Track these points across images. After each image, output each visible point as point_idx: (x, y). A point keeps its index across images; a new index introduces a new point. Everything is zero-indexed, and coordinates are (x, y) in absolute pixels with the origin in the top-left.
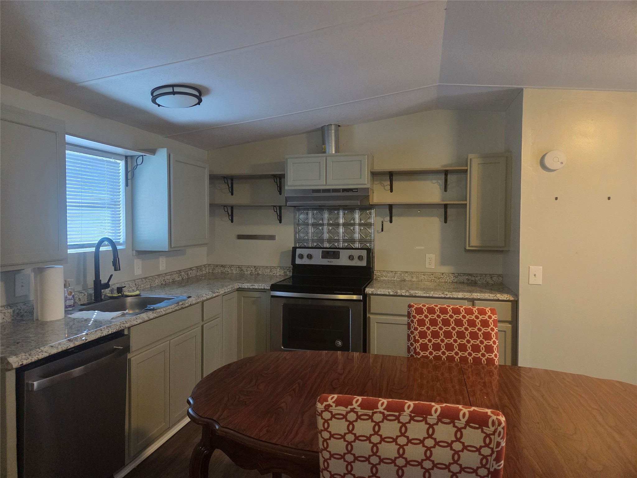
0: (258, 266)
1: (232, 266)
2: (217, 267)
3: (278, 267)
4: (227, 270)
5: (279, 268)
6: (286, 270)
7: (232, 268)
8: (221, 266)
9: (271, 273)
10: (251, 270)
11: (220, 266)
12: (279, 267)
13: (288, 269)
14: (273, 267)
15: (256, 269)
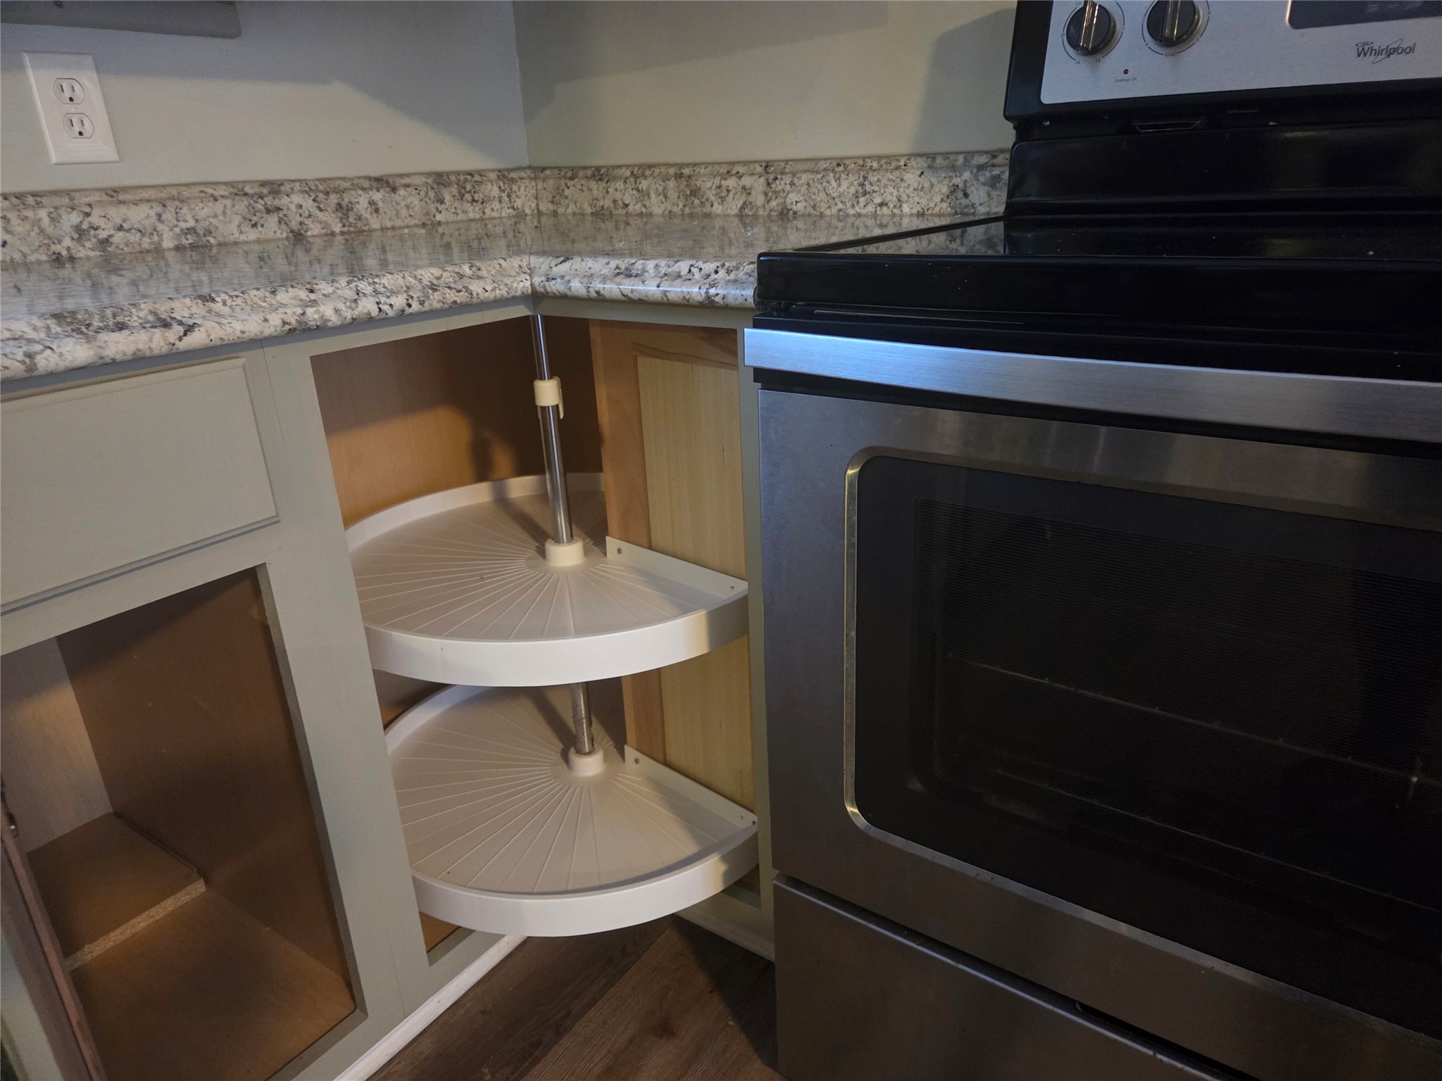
0: (787, 161)
1: (648, 172)
2: (572, 178)
3: (910, 156)
4: (618, 196)
5: (922, 163)
6: (967, 175)
7: (644, 184)
8: (593, 176)
9: (862, 200)
10: (744, 188)
11: (589, 172)
12: (921, 155)
13: (981, 168)
14: (879, 158)
15: (772, 177)
